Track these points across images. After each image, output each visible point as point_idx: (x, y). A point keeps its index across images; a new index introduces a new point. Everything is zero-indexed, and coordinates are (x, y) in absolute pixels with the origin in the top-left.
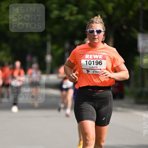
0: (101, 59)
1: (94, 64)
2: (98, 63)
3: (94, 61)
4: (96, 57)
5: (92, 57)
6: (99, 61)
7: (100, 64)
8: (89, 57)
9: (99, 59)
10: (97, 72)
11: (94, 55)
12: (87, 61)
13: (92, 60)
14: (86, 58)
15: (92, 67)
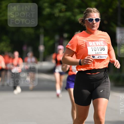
0: (103, 45)
1: (98, 50)
2: (102, 49)
3: (98, 48)
4: (99, 44)
5: (95, 44)
6: (102, 47)
7: (104, 49)
8: (93, 44)
9: (101, 45)
10: (101, 57)
11: (96, 42)
12: (92, 48)
13: (96, 47)
14: (90, 45)
15: (97, 53)
